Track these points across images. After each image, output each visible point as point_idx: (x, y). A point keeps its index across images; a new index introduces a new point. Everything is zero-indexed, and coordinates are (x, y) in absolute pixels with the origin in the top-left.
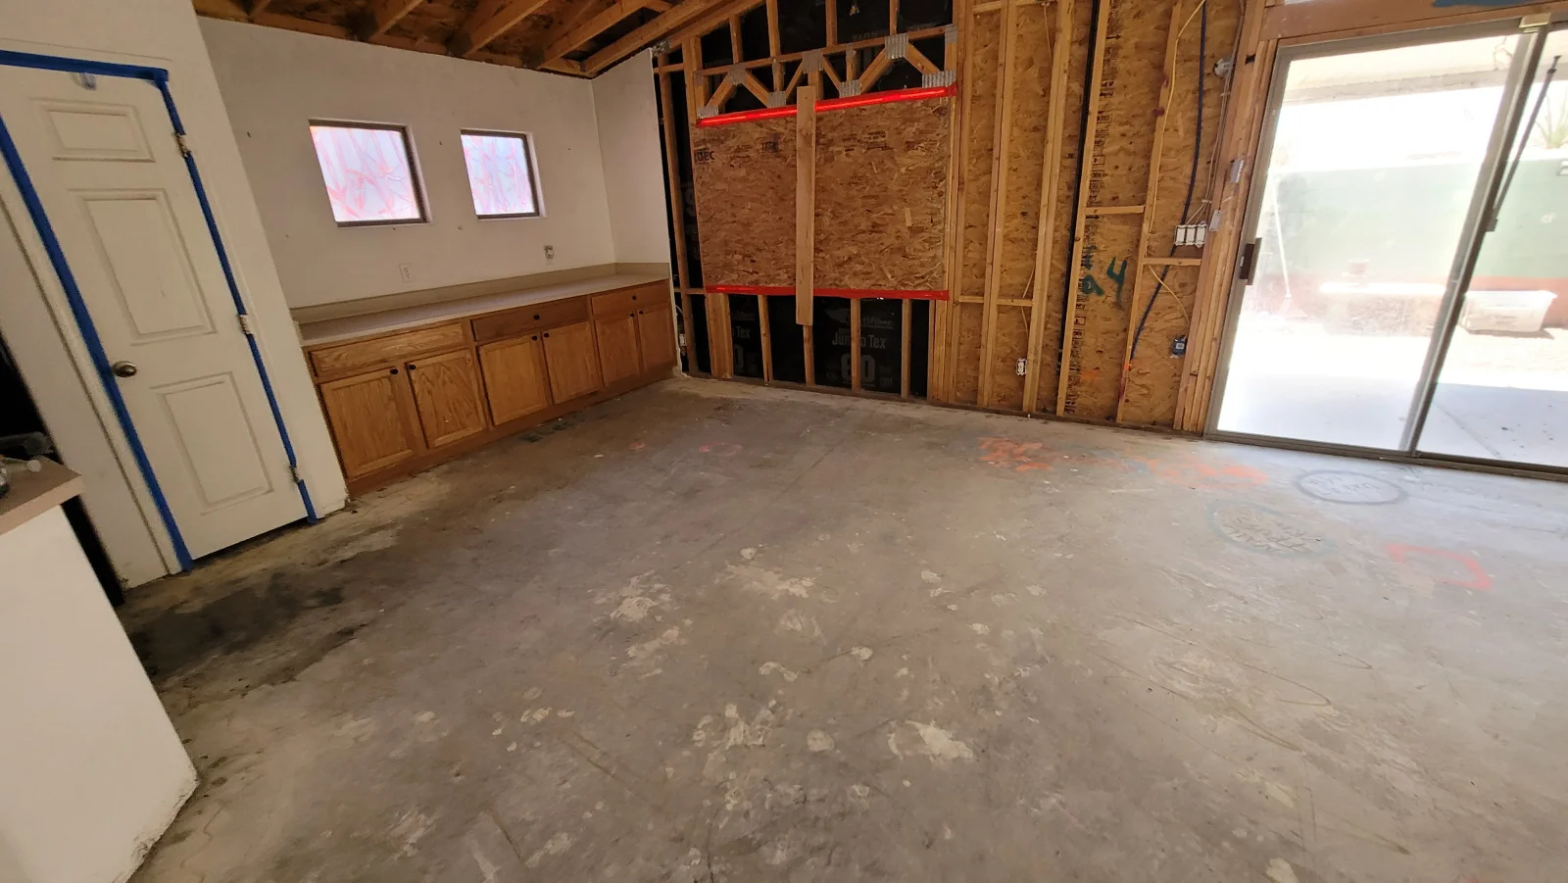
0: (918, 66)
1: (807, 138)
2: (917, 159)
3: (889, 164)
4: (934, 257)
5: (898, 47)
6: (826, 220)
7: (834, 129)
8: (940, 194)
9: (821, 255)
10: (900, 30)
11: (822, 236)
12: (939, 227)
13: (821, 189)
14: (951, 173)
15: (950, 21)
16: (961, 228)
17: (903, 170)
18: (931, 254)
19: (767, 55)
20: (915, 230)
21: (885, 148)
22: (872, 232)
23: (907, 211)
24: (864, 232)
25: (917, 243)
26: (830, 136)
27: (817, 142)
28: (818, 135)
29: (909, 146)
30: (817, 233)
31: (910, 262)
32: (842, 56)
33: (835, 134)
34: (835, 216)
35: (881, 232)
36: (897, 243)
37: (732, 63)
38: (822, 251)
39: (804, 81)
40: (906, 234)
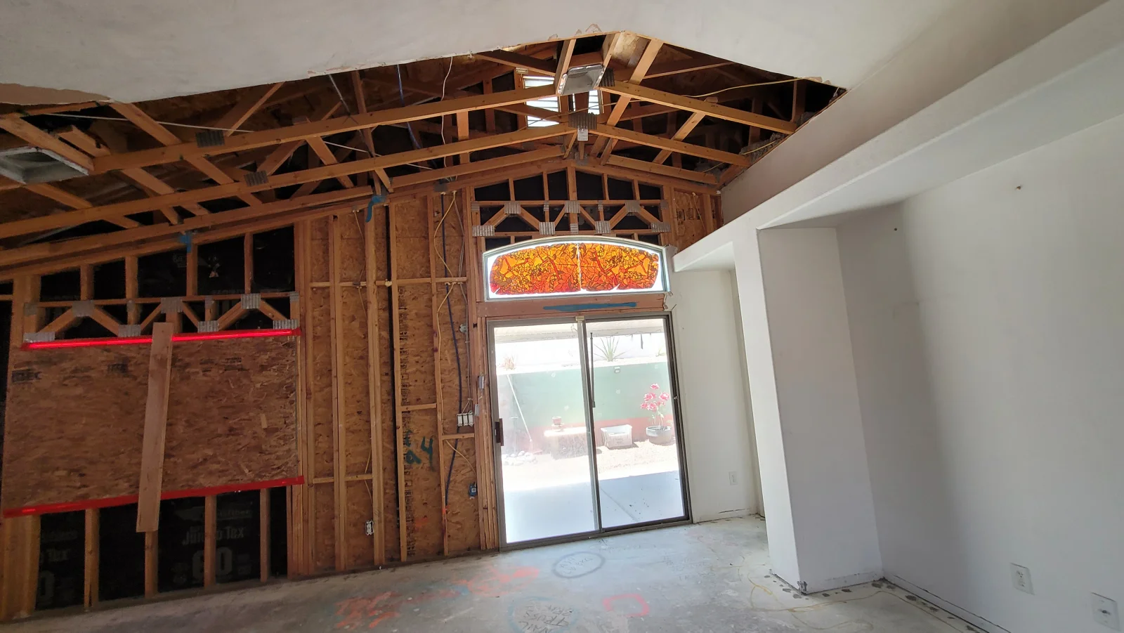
0: (270, 315)
1: (162, 362)
2: (272, 376)
3: (245, 381)
4: (289, 450)
5: (251, 301)
6: (180, 429)
7: (190, 355)
8: (292, 402)
9: (172, 459)
10: (253, 291)
11: (174, 443)
12: (292, 427)
13: (175, 403)
14: (300, 386)
15: (293, 289)
16: (311, 427)
17: (258, 386)
18: (286, 448)
19: (123, 296)
20: (270, 431)
21: (241, 369)
22: (228, 435)
23: (263, 418)
24: (220, 436)
25: (273, 441)
26: (187, 360)
27: (173, 365)
28: (174, 360)
29: (263, 368)
30: (168, 440)
31: (267, 457)
32: (202, 304)
33: (193, 359)
34: (189, 424)
35: (238, 434)
36: (253, 442)
37: (79, 299)
38: (173, 456)
39: (162, 318)
40: (263, 435)
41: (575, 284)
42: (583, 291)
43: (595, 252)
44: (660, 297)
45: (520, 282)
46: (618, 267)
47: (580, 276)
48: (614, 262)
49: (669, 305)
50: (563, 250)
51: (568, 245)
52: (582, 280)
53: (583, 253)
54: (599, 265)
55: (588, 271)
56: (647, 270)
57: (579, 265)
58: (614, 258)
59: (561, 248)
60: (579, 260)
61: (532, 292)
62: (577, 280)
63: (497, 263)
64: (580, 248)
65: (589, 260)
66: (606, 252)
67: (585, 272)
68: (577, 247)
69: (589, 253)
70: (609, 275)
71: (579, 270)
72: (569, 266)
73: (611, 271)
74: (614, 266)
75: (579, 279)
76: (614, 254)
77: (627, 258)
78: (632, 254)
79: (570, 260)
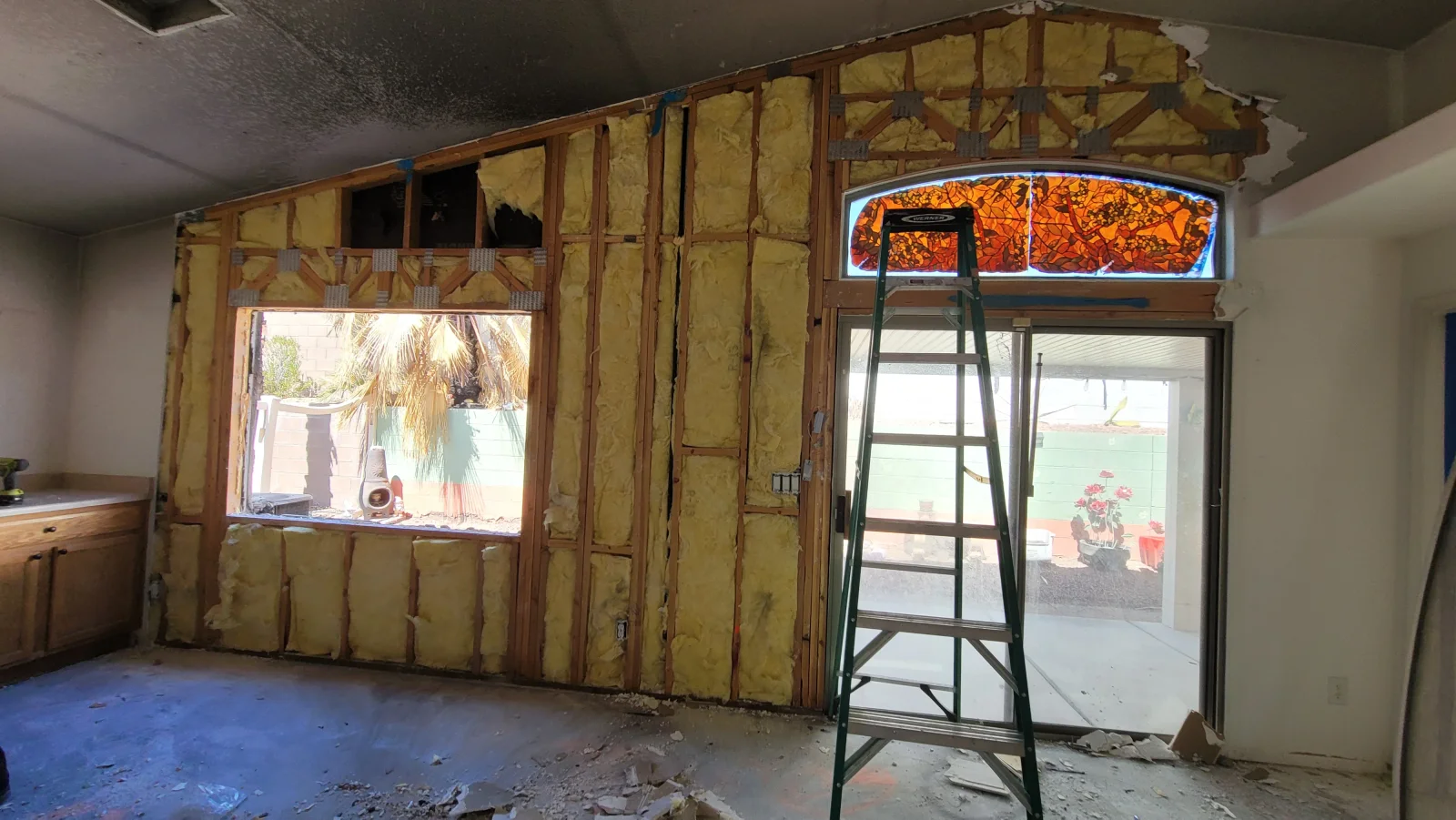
0: (506, 282)
5: (483, 260)
41: (1016, 256)
42: (1031, 272)
43: (1068, 196)
44: (1208, 292)
45: (908, 249)
46: (1114, 227)
47: (1028, 241)
48: (1106, 215)
49: (1228, 308)
50: (1000, 189)
51: (1011, 179)
52: (1032, 250)
53: (1040, 195)
54: (1074, 220)
55: (1048, 233)
56: (1180, 235)
57: (1029, 219)
58: (1107, 206)
59: (995, 186)
60: (1030, 210)
61: (930, 268)
62: (1022, 251)
63: (867, 211)
64: (1035, 186)
65: (1052, 211)
66: (1090, 194)
67: (1041, 234)
68: (1030, 184)
69: (1054, 197)
70: (1092, 241)
71: (1028, 229)
72: (1008, 222)
73: (1097, 232)
74: (1106, 225)
75: (1027, 247)
76: (1109, 199)
77: (1139, 208)
78: (1151, 200)
79: (1011, 209)
